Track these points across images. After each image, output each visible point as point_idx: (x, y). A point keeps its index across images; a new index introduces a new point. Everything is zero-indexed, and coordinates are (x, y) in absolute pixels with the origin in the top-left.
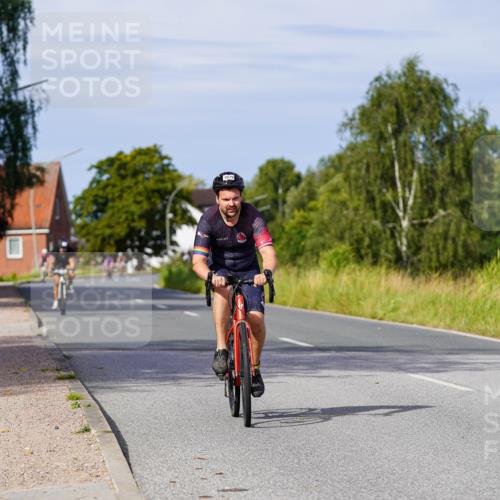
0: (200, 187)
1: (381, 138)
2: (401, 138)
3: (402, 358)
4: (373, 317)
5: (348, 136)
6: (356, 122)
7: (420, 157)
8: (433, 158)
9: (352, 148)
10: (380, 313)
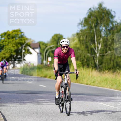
0: (33, 42)
1: (91, 28)
2: (97, 28)
3: (96, 98)
4: (87, 84)
5: (80, 27)
6: (83, 23)
7: (103, 34)
8: (107, 34)
9: (81, 31)
10: (89, 83)
